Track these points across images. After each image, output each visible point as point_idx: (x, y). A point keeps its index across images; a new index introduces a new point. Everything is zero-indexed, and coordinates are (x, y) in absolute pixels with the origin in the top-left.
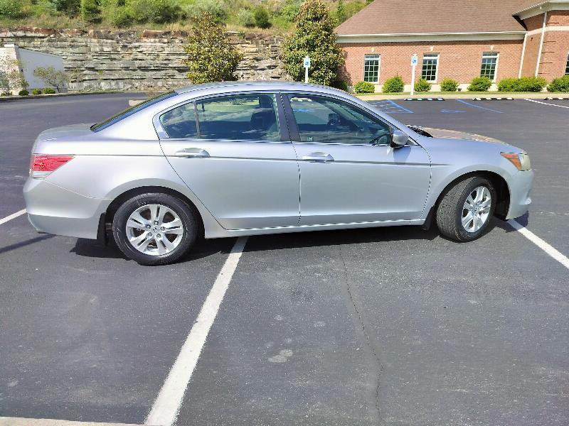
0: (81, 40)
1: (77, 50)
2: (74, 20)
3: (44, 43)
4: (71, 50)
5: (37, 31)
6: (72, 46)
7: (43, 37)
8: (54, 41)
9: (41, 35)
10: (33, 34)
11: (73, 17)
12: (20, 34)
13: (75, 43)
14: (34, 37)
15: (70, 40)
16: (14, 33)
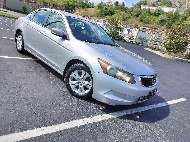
0: (161, 32)
1: (158, 35)
2: (162, 27)
3: (150, 32)
4: (156, 35)
5: (150, 28)
6: (157, 34)
7: (150, 30)
8: (153, 31)
9: (150, 29)
10: (148, 28)
11: (162, 26)
12: (145, 28)
13: (158, 33)
14: (148, 29)
15: (157, 32)
16: (144, 27)
